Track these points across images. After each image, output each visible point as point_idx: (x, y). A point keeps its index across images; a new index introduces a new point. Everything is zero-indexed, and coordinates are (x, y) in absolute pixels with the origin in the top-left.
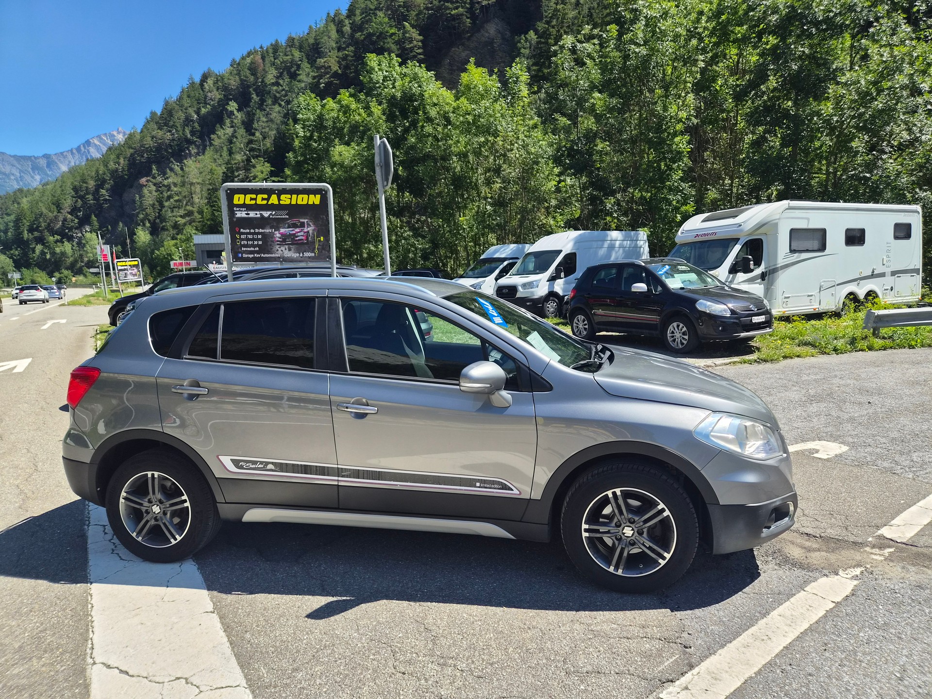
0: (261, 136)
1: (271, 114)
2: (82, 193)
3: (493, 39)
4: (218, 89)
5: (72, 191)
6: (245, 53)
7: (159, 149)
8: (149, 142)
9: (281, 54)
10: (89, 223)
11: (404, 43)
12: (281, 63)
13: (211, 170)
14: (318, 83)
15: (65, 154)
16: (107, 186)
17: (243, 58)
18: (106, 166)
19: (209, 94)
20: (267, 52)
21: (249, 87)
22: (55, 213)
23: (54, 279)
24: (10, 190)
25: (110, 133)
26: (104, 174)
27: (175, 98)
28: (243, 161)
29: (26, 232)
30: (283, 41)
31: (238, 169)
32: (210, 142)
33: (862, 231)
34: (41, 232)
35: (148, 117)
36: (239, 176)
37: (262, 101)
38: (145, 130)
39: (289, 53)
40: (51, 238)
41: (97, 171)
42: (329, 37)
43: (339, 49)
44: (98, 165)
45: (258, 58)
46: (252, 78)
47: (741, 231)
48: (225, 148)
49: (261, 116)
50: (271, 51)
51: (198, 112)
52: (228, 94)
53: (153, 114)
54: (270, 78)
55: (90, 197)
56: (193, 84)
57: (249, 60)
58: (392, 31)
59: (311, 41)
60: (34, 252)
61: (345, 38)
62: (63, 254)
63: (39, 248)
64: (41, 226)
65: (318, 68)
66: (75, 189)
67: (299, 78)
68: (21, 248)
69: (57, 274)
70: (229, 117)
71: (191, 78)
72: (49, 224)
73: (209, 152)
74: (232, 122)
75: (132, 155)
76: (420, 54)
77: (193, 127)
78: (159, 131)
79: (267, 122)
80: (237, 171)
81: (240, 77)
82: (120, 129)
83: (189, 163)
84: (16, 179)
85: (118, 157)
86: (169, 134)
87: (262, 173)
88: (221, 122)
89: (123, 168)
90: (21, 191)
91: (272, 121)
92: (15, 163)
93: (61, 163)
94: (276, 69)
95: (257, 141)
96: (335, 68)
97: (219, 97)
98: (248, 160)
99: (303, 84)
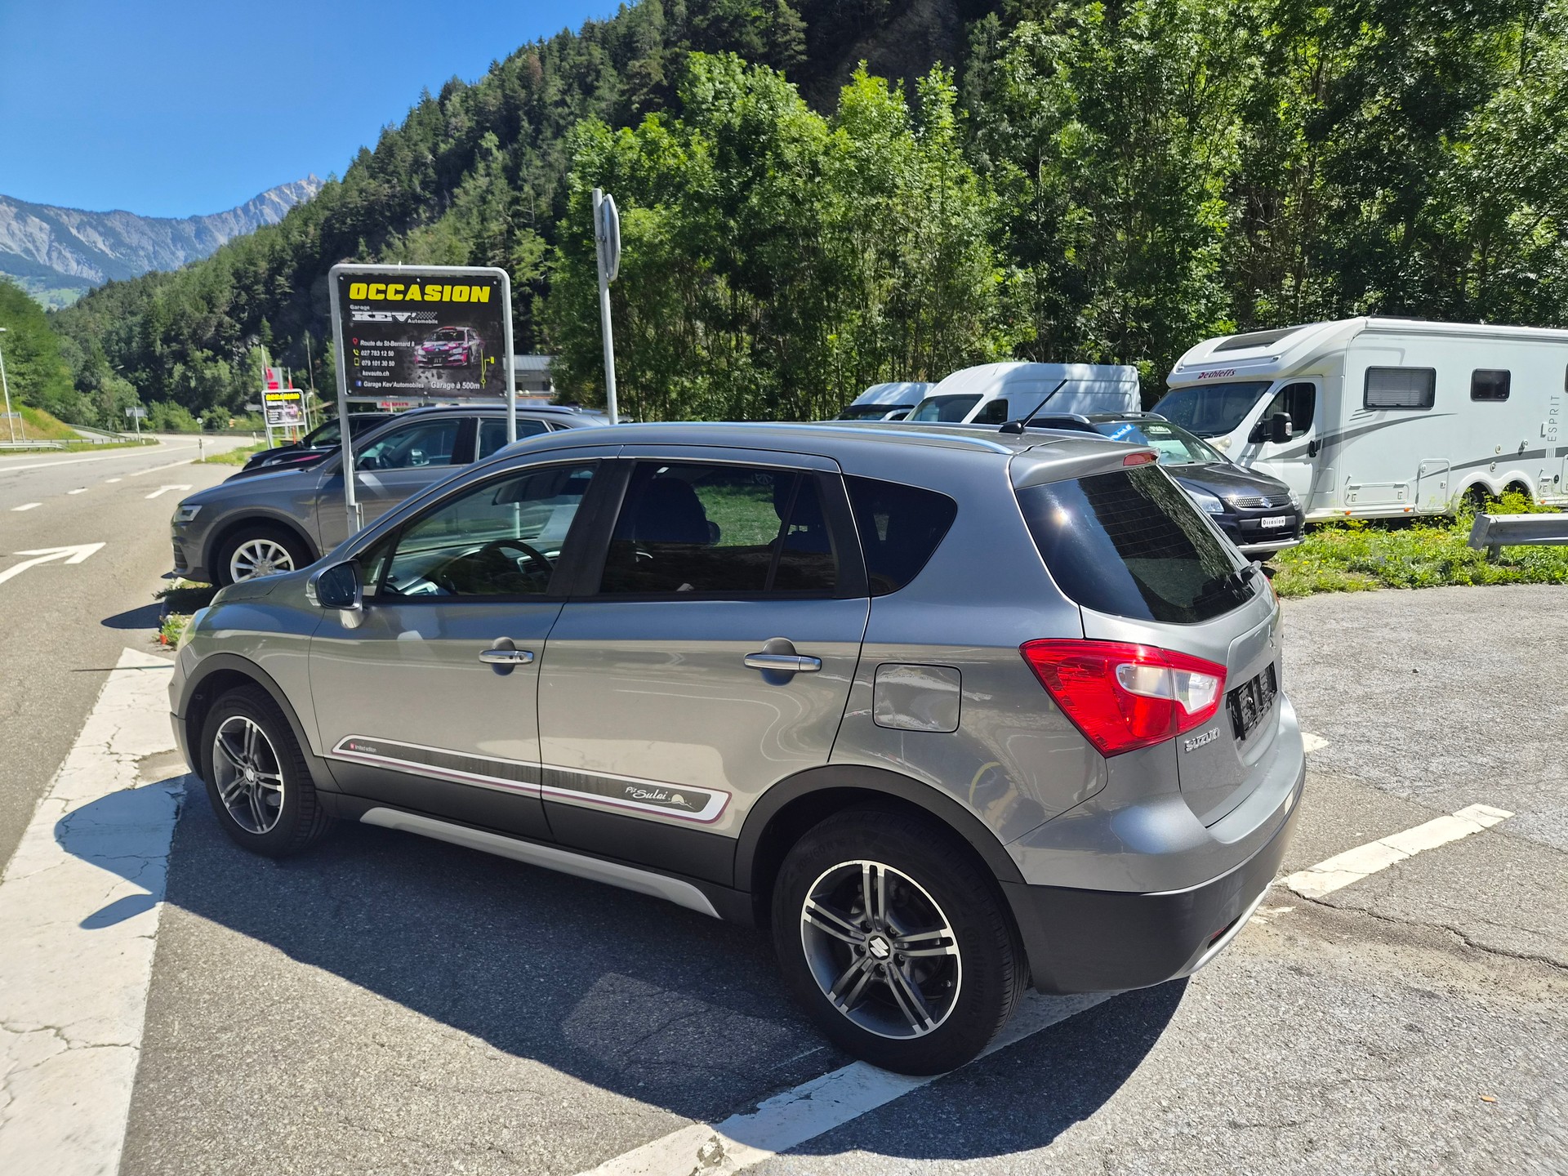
0: (532, 192)
1: (549, 154)
2: (248, 282)
3: (928, 27)
4: (467, 111)
5: (232, 278)
6: (514, 51)
7: (370, 210)
8: (355, 199)
9: (572, 52)
10: (259, 332)
11: (775, 33)
12: (571, 67)
13: (450, 246)
14: (630, 102)
15: (224, 216)
16: (287, 271)
17: (510, 60)
18: (287, 237)
19: (453, 120)
20: (549, 48)
21: (518, 108)
22: (205, 313)
23: (200, 421)
24: (137, 274)
25: (296, 184)
26: (283, 251)
27: (398, 126)
28: (501, 234)
29: (159, 342)
30: (576, 30)
31: (493, 246)
32: (451, 200)
33: (1506, 375)
34: (181, 343)
35: (356, 157)
36: (493, 258)
37: (538, 131)
38: (349, 179)
39: (584, 51)
40: (198, 354)
41: (272, 246)
42: (651, 24)
43: (667, 44)
44: (273, 236)
45: (534, 59)
46: (523, 94)
47: (1276, 368)
48: (475, 211)
49: (534, 158)
50: (555, 47)
51: (433, 151)
52: (483, 121)
53: (363, 152)
54: (552, 93)
55: (260, 288)
56: (427, 103)
57: (519, 63)
58: (756, 13)
59: (622, 30)
60: (171, 375)
61: (677, 25)
62: (217, 380)
63: (179, 369)
64: (182, 334)
65: (630, 77)
66: (237, 274)
67: (598, 93)
68: (151, 369)
69: (206, 413)
70: (484, 158)
71: (425, 93)
72: (195, 331)
73: (450, 217)
74: (488, 167)
75: (327, 220)
76: (801, 53)
77: (426, 175)
78: (371, 181)
79: (542, 167)
80: (492, 250)
81: (504, 90)
82: (312, 177)
83: (415, 233)
84: (148, 257)
85: (306, 224)
86: (386, 186)
87: (532, 254)
88: (471, 167)
89: (313, 242)
90: (153, 275)
91: (550, 165)
92: (147, 229)
93: (219, 230)
94: (563, 78)
95: (526, 199)
96: (658, 76)
97: (469, 124)
98: (510, 232)
99: (603, 105)
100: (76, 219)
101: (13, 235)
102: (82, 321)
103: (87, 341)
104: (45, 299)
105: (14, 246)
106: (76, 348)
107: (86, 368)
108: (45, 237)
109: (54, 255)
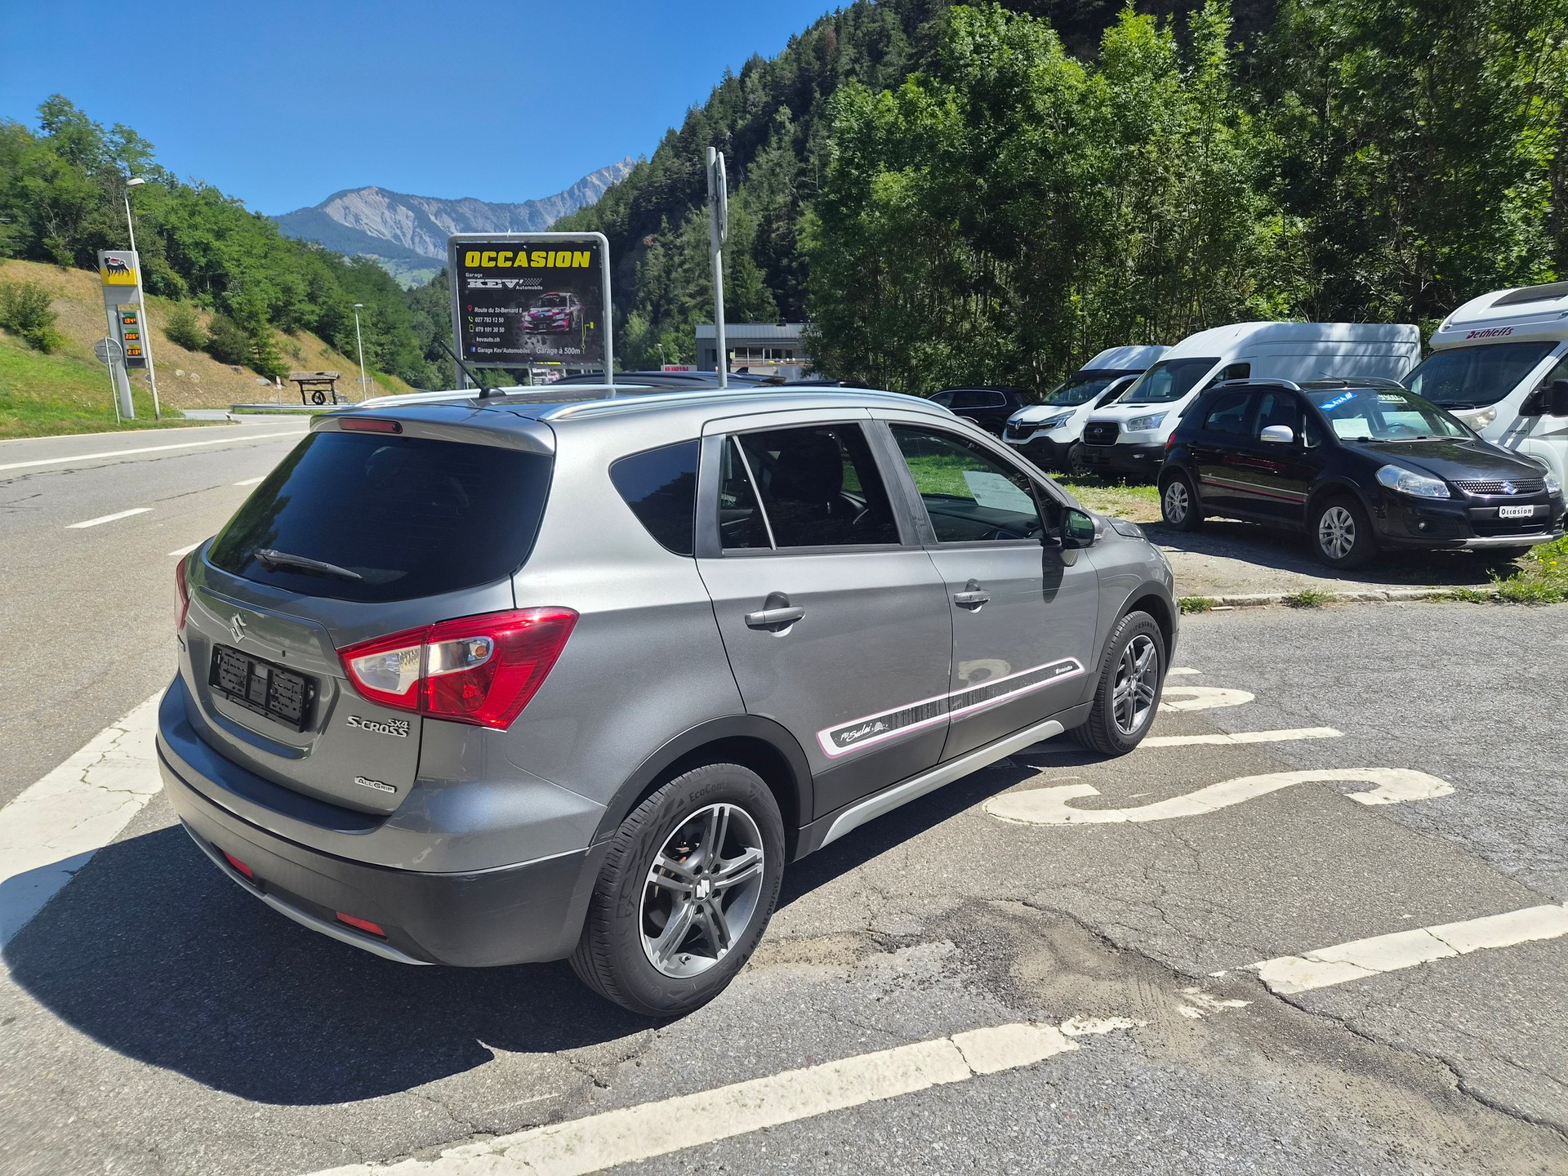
4: (764, 87)
6: (812, 24)
7: (672, 189)
8: (660, 178)
9: (866, 20)
12: (864, 35)
13: (739, 220)
15: (553, 200)
17: (808, 33)
19: (751, 96)
20: (845, 18)
21: (811, 80)
25: (614, 166)
27: (702, 106)
28: (785, 205)
31: (778, 218)
32: (745, 174)
35: (664, 139)
36: (777, 229)
38: (657, 159)
39: (878, 17)
45: (830, 31)
46: (817, 65)
48: (765, 185)
50: (851, 16)
51: (732, 128)
52: (779, 93)
53: (671, 132)
54: (844, 62)
56: (729, 81)
57: (815, 34)
65: (919, 40)
67: (887, 58)
70: (777, 132)
71: (728, 72)
73: (741, 191)
74: (780, 140)
75: (636, 199)
78: (675, 160)
80: (776, 221)
81: (799, 64)
82: (628, 159)
85: (617, 204)
86: (688, 164)
88: (765, 142)
89: (622, 221)
92: (490, 214)
93: (548, 213)
94: (855, 46)
95: (811, 170)
97: (765, 99)
98: (794, 203)
99: (890, 70)
100: (434, 207)
101: (385, 222)
102: (434, 298)
103: (438, 315)
104: (406, 280)
105: (386, 233)
106: (429, 322)
107: (435, 339)
108: (410, 224)
109: (417, 239)
